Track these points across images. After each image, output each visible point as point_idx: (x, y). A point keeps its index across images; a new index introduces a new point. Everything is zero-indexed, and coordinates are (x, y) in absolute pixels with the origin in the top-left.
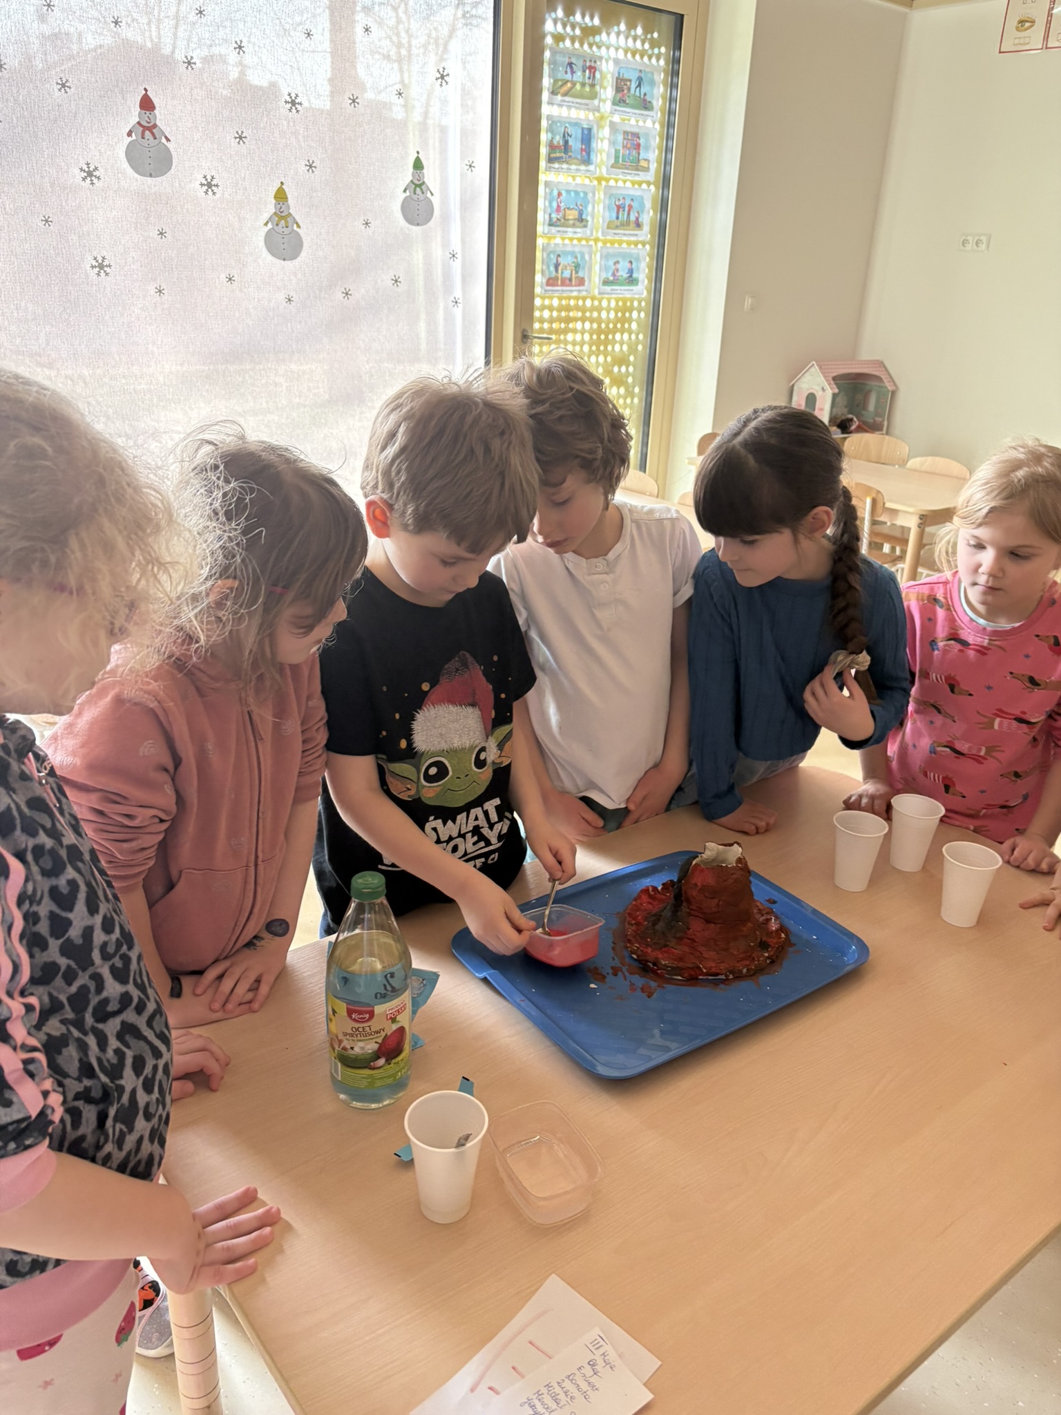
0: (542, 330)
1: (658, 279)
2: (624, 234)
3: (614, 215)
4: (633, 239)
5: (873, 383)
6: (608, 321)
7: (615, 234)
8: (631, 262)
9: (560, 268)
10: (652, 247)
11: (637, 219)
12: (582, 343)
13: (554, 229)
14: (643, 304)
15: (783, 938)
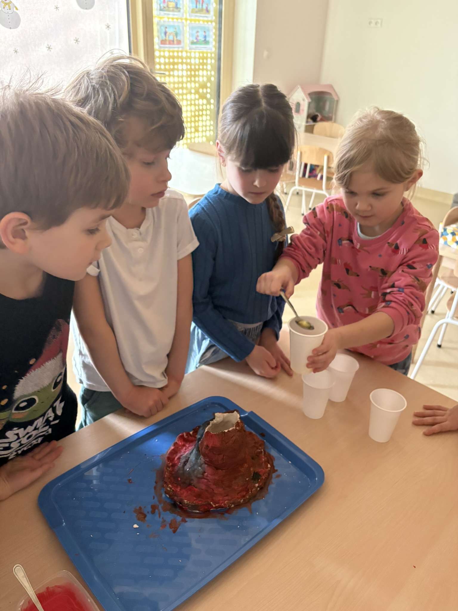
0: (160, 69)
1: (220, 41)
2: (201, 16)
3: (195, 5)
4: (206, 19)
5: (327, 97)
6: (195, 65)
7: (196, 16)
8: (205, 32)
9: (167, 34)
10: (216, 23)
11: (207, 8)
12: (182, 76)
13: (162, 13)
14: (213, 55)
15: (269, 468)
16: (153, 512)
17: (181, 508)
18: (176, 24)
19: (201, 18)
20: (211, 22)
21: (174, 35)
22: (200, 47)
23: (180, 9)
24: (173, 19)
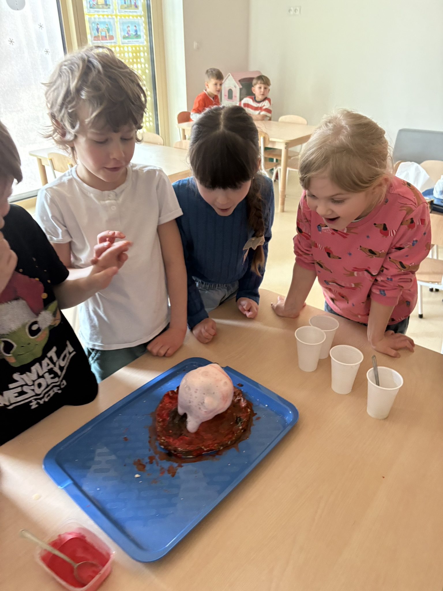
1: (150, 35)
2: (130, 12)
3: (123, 2)
4: (135, 14)
7: (125, 11)
8: (135, 26)
9: (100, 30)
10: (145, 18)
11: (135, 3)
13: (92, 10)
14: (145, 48)
15: (249, 412)
16: (151, 462)
17: (176, 456)
18: (107, 20)
19: (131, 14)
20: (141, 16)
21: (107, 31)
22: (133, 41)
23: (110, 5)
24: (103, 15)
